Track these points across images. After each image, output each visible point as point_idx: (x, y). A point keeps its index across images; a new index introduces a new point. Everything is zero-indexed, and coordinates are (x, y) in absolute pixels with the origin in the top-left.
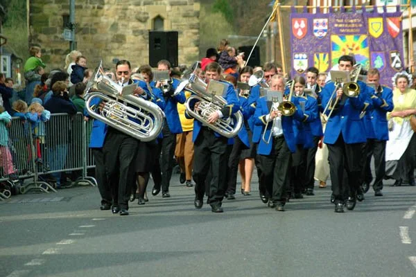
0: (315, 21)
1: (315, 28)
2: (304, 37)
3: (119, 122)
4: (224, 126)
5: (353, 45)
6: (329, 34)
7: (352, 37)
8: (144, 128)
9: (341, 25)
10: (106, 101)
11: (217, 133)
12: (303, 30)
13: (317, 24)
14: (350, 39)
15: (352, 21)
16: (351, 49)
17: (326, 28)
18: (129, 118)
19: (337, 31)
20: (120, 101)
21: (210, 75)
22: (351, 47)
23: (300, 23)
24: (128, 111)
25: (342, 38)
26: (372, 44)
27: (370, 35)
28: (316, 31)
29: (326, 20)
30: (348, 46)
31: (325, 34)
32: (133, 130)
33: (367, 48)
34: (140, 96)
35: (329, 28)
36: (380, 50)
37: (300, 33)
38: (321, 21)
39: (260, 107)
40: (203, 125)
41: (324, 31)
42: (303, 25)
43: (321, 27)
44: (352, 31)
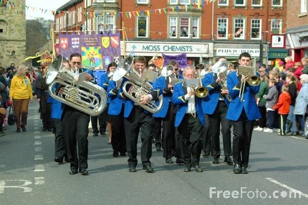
0: (73, 39)
1: (73, 43)
2: (66, 48)
3: (76, 102)
4: (151, 104)
5: (94, 53)
6: (80, 46)
7: (93, 48)
8: (93, 106)
9: (87, 41)
10: (65, 86)
11: (146, 110)
12: (66, 44)
13: (74, 41)
14: (92, 49)
15: (92, 39)
16: (93, 55)
17: (79, 43)
18: (83, 99)
19: (85, 45)
20: (75, 86)
21: (139, 65)
22: (92, 53)
23: (64, 40)
24: (82, 94)
25: (87, 48)
26: (103, 52)
27: (102, 46)
28: (73, 45)
29: (78, 39)
30: (90, 53)
31: (78, 46)
32: (84, 107)
33: (101, 54)
34: (90, 81)
35: (80, 43)
36: (108, 55)
37: (64, 46)
38: (76, 39)
39: (178, 91)
40: (135, 104)
41: (78, 45)
42: (66, 42)
43: (76, 43)
44: (93, 44)
